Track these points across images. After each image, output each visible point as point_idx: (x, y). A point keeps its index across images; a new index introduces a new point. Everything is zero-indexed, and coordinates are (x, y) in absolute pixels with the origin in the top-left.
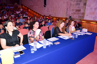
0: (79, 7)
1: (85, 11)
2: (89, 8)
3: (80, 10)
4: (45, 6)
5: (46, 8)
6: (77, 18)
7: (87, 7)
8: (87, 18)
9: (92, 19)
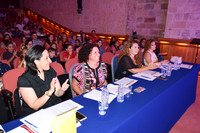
0: (151, 13)
1: (164, 20)
2: (173, 14)
3: (154, 19)
4: (79, 12)
5: (82, 16)
6: (148, 34)
7: (168, 13)
8: (169, 34)
9: (181, 37)
